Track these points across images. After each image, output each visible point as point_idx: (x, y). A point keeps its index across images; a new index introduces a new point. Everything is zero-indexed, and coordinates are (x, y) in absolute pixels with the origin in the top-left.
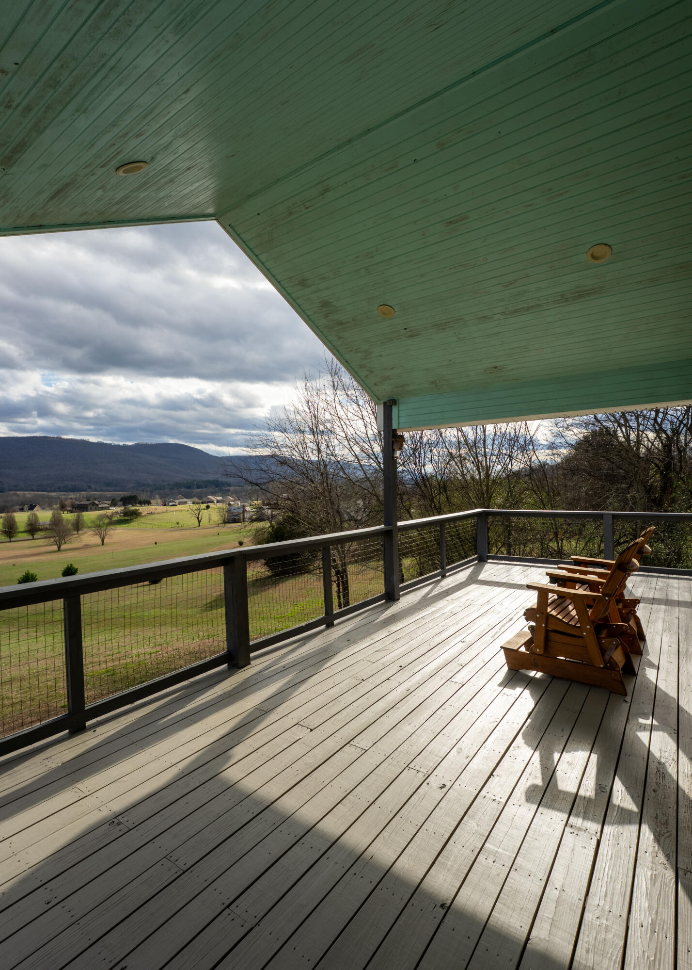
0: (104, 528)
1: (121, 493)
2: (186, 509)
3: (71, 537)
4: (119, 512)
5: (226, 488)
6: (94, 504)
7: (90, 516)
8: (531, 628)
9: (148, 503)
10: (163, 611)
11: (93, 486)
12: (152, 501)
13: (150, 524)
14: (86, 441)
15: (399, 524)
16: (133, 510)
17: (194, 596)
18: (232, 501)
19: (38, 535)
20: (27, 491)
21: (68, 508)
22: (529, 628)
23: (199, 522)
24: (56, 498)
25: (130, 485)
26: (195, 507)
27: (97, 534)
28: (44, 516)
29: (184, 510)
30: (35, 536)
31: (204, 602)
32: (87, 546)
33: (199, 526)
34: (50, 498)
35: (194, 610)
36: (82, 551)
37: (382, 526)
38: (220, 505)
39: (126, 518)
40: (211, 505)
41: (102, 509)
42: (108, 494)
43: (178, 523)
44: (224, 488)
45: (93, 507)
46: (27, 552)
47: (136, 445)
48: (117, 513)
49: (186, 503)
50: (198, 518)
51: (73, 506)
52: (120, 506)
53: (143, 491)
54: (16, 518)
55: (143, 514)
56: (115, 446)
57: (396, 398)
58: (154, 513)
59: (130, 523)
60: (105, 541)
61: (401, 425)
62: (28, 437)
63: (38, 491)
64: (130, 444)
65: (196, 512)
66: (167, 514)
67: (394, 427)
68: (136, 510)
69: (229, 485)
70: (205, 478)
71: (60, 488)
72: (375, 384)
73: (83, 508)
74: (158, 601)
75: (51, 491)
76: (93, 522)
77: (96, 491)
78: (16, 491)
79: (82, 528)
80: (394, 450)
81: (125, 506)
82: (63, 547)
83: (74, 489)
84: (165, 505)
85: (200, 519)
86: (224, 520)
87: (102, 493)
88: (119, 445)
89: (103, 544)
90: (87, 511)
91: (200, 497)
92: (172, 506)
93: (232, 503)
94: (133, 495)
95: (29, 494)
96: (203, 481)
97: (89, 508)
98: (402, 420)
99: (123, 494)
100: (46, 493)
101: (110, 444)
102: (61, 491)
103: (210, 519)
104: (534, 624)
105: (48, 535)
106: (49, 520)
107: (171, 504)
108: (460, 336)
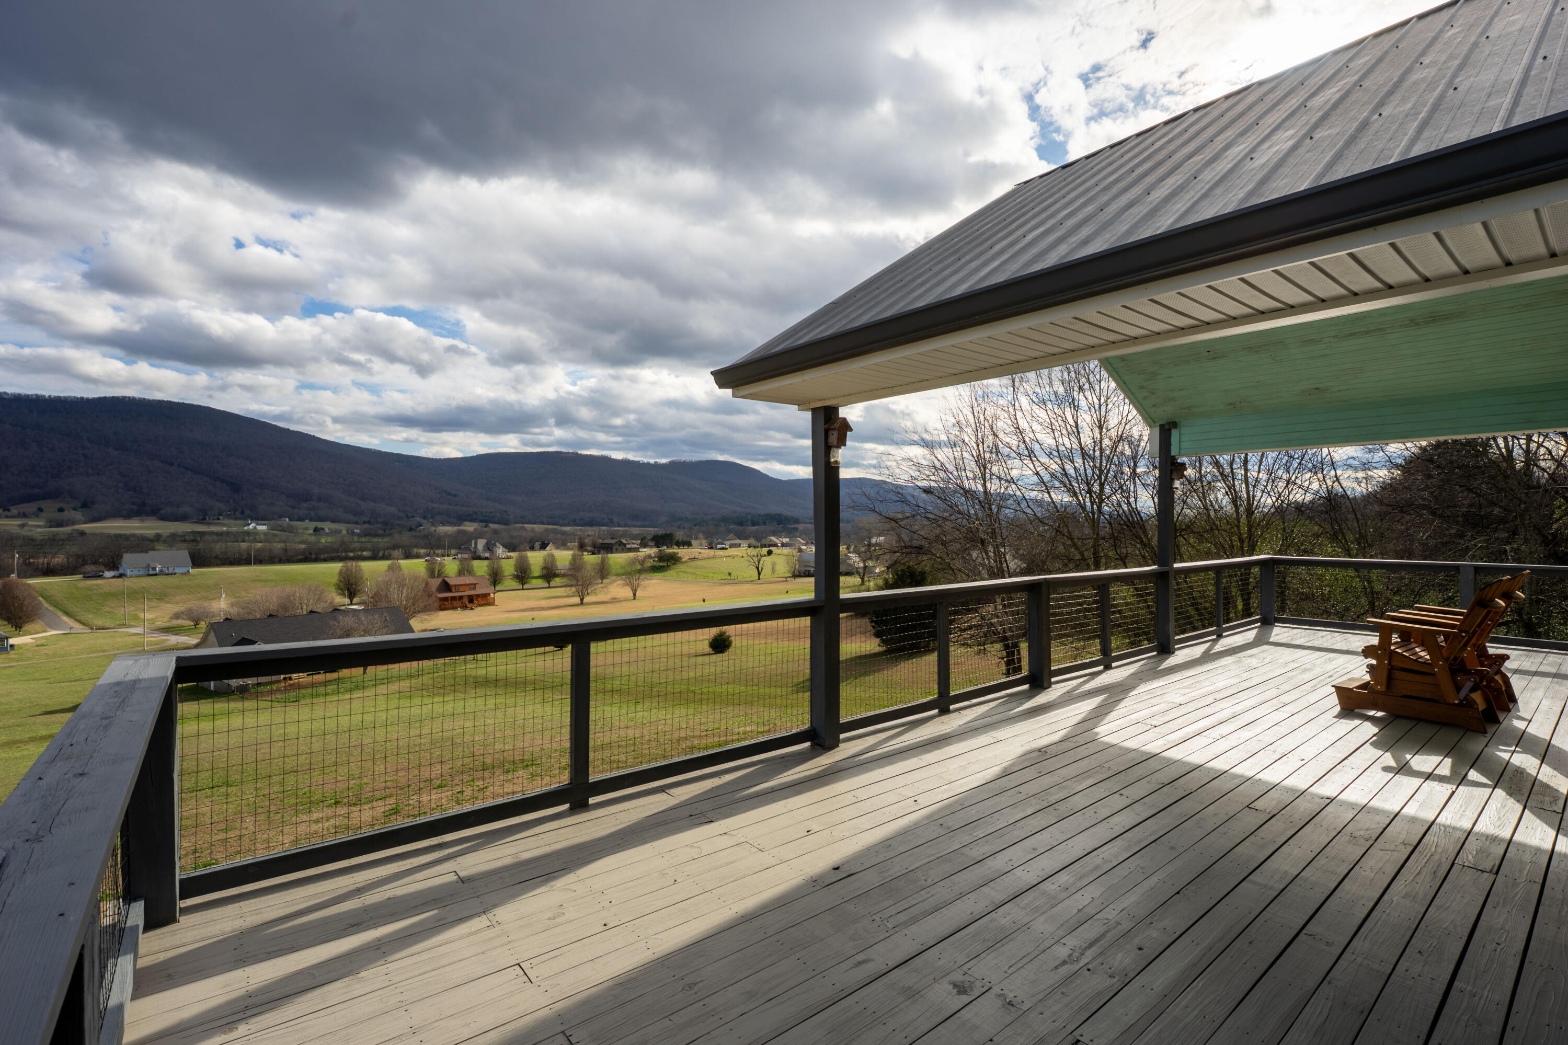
0: (637, 577)
1: (651, 529)
2: (741, 554)
3: (596, 587)
4: (653, 555)
5: (792, 526)
6: (621, 543)
7: (617, 559)
8: (1370, 667)
9: (688, 544)
10: (743, 688)
11: (616, 520)
12: (693, 542)
13: (693, 574)
14: (607, 457)
15: (1176, 565)
16: (670, 553)
17: (779, 672)
18: (803, 545)
19: (557, 581)
20: (535, 524)
21: (589, 548)
22: (1368, 666)
23: (759, 574)
24: (571, 534)
25: (663, 519)
26: (753, 552)
27: (628, 585)
28: (563, 557)
29: (737, 556)
30: (552, 584)
31: (795, 681)
32: (614, 601)
33: (759, 579)
34: (565, 533)
35: (784, 689)
36: (609, 606)
37: (1155, 567)
38: (786, 551)
39: (661, 564)
40: (773, 549)
41: (630, 550)
42: (635, 531)
43: (730, 574)
44: (790, 526)
45: (620, 548)
46: (544, 603)
47: (672, 463)
48: (650, 557)
49: (740, 545)
50: (758, 568)
51: (594, 546)
52: (651, 547)
53: (679, 527)
54: (530, 559)
55: (683, 560)
56: (644, 464)
57: (1177, 421)
58: (698, 559)
59: (666, 571)
60: (637, 595)
61: (1183, 452)
62: (541, 452)
63: (548, 524)
64: (664, 461)
65: (756, 559)
66: (715, 561)
67: (1173, 454)
68: (675, 553)
69: (797, 521)
70: (763, 510)
71: (575, 520)
72: (1154, 406)
73: (608, 548)
74: (731, 675)
75: (565, 525)
76: (622, 567)
77: (619, 526)
78: (523, 523)
79: (608, 574)
80: (1172, 480)
81: (658, 547)
82: (586, 600)
83: (592, 523)
84: (712, 548)
85: (760, 570)
86: (794, 572)
87: (627, 528)
88: (648, 464)
89: (634, 599)
90: (612, 553)
91: (758, 539)
92: (720, 549)
93: (803, 547)
94: (668, 532)
95: (538, 528)
96: (760, 516)
97: (614, 548)
98: (1184, 445)
99: (652, 531)
100: (558, 527)
101: (638, 462)
102: (576, 525)
103: (773, 571)
104: (1374, 662)
105: (569, 583)
106: (567, 563)
107: (719, 546)
108: (1276, 358)
